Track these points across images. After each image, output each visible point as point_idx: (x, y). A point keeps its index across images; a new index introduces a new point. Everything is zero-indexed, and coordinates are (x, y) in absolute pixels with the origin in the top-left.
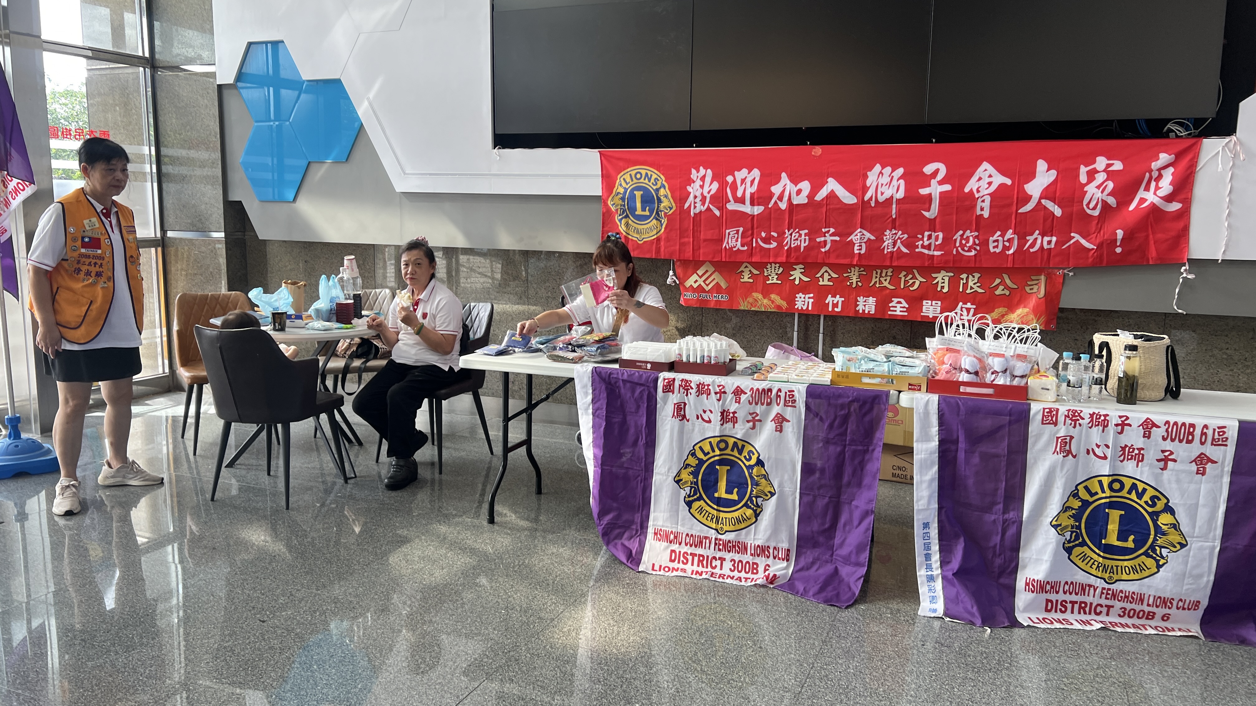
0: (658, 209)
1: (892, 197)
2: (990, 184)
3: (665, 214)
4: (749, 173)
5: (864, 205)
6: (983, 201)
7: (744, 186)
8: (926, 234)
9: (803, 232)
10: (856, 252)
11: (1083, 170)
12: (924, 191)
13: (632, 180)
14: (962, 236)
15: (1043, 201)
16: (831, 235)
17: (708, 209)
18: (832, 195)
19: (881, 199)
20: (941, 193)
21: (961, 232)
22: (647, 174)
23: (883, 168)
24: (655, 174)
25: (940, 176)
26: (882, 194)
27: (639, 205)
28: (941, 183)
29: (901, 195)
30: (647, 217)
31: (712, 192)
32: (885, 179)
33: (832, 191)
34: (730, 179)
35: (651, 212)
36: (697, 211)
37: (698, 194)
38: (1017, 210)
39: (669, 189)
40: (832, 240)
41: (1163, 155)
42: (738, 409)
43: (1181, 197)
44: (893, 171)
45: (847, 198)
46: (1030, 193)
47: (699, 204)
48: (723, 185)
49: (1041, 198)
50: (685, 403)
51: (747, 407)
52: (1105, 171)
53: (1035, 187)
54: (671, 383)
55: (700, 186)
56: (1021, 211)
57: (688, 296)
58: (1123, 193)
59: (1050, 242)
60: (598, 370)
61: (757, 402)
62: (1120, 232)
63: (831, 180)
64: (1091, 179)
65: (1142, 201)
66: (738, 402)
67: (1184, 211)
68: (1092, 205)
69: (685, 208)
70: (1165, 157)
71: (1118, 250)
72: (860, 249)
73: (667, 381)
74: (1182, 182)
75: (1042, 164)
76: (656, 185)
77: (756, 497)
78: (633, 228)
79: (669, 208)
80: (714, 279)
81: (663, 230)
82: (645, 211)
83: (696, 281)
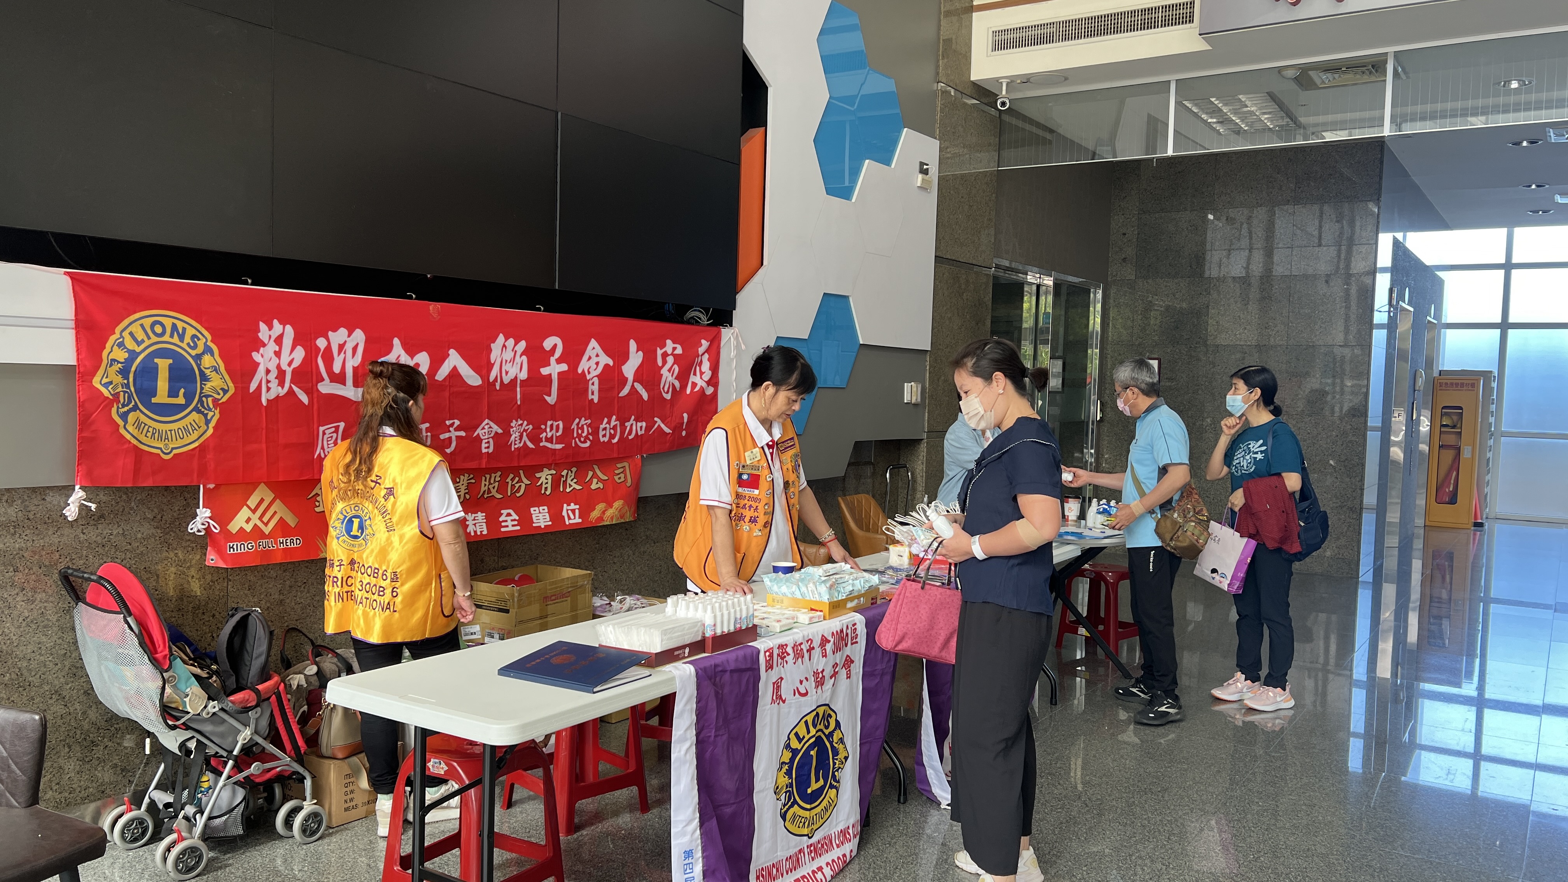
0: (201, 393)
1: (516, 377)
3: (215, 401)
4: (349, 336)
5: (489, 385)
6: (593, 384)
7: (342, 355)
8: (549, 423)
10: (484, 451)
11: (660, 352)
12: (545, 371)
13: (149, 338)
14: (578, 424)
15: (635, 384)
16: (456, 429)
17: (291, 392)
18: (454, 373)
19: (506, 380)
20: (559, 373)
21: (577, 420)
22: (174, 327)
23: (506, 339)
24: (191, 327)
25: (558, 353)
26: (507, 373)
27: (163, 384)
28: (559, 361)
29: (524, 375)
30: (180, 408)
31: (295, 364)
32: (508, 355)
33: (455, 368)
34: (321, 343)
35: (189, 398)
36: (272, 395)
37: (272, 366)
38: (619, 394)
39: (221, 356)
40: (457, 437)
41: (703, 342)
42: (826, 664)
43: (714, 381)
44: (516, 344)
45: (472, 378)
46: (626, 375)
47: (274, 384)
48: (312, 352)
49: (634, 381)
50: (782, 679)
51: (831, 659)
52: (672, 354)
53: (629, 369)
54: (771, 655)
55: (275, 352)
56: (621, 395)
57: (238, 548)
58: (684, 377)
59: (641, 427)
60: (702, 666)
61: (837, 649)
62: (685, 415)
63: (452, 352)
64: (665, 362)
65: (694, 385)
66: (825, 656)
67: (715, 395)
68: (666, 389)
69: (251, 391)
70: (705, 344)
71: (684, 433)
72: (488, 447)
73: (768, 654)
74: (715, 368)
75: (633, 345)
76: (195, 347)
77: (837, 770)
78: (151, 430)
79: (221, 392)
80: (275, 513)
81: (210, 431)
82: (177, 396)
83: (248, 520)
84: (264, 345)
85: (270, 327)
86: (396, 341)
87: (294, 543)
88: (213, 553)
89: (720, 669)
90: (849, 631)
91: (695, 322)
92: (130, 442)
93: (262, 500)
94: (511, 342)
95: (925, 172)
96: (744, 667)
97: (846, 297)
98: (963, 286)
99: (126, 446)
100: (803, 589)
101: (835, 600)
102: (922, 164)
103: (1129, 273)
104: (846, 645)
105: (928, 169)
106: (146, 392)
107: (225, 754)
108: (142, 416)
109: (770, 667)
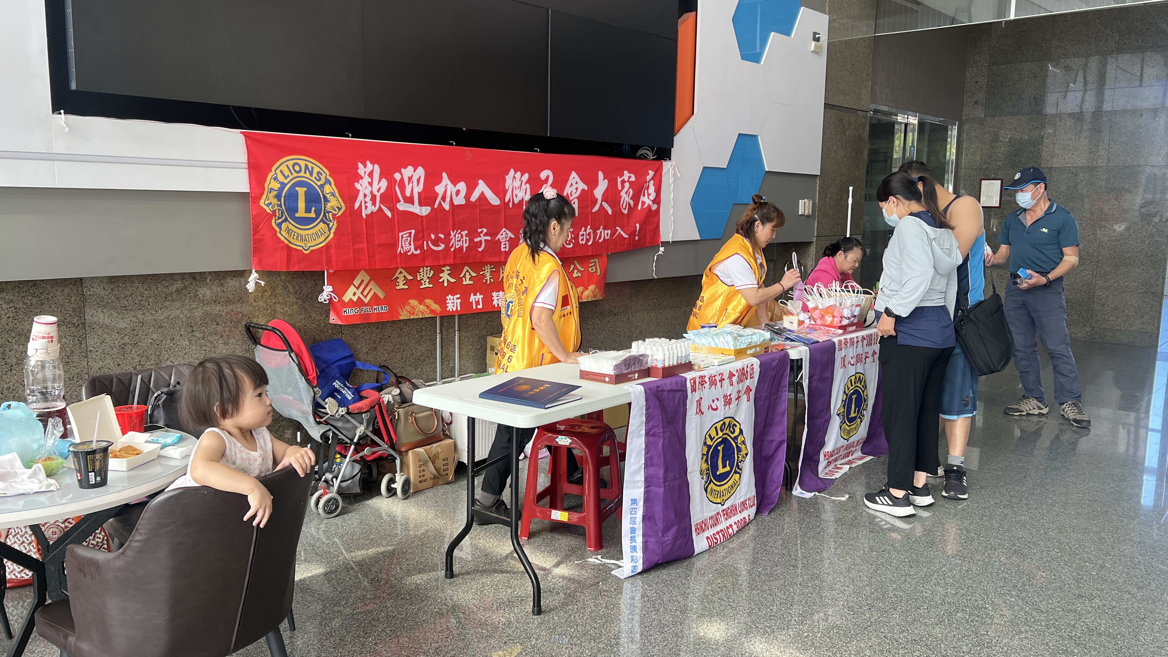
0: (325, 210)
1: (523, 199)
2: (577, 189)
3: (334, 215)
4: (414, 171)
5: (505, 205)
7: (411, 184)
9: (464, 233)
10: (503, 250)
11: (619, 180)
13: (292, 174)
15: (603, 203)
16: (485, 235)
17: (380, 209)
18: (482, 196)
19: (516, 201)
22: (306, 167)
23: (515, 173)
24: (317, 167)
25: (550, 181)
26: (516, 196)
27: (301, 204)
30: (313, 220)
31: (382, 191)
32: (517, 183)
33: (482, 193)
34: (397, 176)
35: (318, 213)
36: (369, 212)
37: (368, 192)
38: (591, 210)
39: (335, 185)
40: (485, 240)
41: (650, 172)
42: (732, 391)
43: (657, 200)
44: (522, 176)
45: (494, 200)
46: (597, 197)
47: (369, 204)
48: (392, 182)
49: (602, 201)
50: (701, 398)
51: (736, 387)
52: (628, 181)
53: (599, 192)
54: (695, 382)
55: (369, 182)
56: (593, 211)
57: (350, 312)
58: (636, 198)
59: (607, 234)
60: (648, 387)
61: (740, 381)
62: (638, 225)
63: (481, 182)
64: (623, 187)
65: (644, 203)
66: (732, 385)
67: (658, 210)
68: (624, 207)
69: (356, 208)
70: (651, 173)
71: (637, 238)
72: (505, 248)
73: (692, 381)
74: (658, 191)
75: (601, 175)
76: (319, 180)
77: (740, 462)
78: (296, 234)
79: (337, 209)
80: (371, 289)
81: (332, 235)
82: (310, 212)
83: (354, 294)
84: (362, 178)
85: (365, 166)
86: (444, 175)
87: (383, 309)
88: (334, 315)
89: (660, 389)
90: (749, 369)
91: (644, 157)
92: (283, 242)
93: (362, 281)
94: (519, 174)
95: (817, 40)
96: (676, 388)
97: (755, 137)
98: (846, 126)
99: (282, 245)
100: (716, 340)
101: (739, 348)
102: (815, 34)
103: (979, 113)
104: (747, 379)
105: (819, 37)
106: (292, 210)
107: (349, 441)
108: (290, 225)
109: (694, 390)
